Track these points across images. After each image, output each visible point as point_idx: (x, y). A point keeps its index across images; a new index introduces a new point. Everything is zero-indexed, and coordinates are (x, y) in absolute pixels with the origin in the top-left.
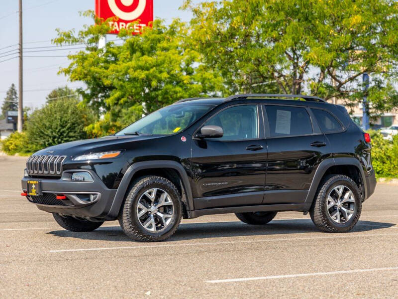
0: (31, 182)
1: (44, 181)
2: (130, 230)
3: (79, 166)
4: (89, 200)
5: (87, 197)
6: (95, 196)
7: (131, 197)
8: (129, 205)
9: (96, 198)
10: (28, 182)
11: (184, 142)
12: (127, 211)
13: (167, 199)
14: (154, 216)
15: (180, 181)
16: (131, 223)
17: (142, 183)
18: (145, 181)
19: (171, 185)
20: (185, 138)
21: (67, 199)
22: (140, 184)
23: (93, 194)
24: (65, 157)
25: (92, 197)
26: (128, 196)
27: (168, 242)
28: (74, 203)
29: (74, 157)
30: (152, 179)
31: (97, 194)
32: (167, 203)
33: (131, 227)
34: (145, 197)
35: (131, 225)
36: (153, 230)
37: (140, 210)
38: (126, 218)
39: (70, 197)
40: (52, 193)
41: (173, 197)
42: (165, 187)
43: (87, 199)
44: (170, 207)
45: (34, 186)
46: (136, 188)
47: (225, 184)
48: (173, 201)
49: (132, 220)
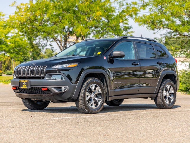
0: (22, 81)
1: (31, 80)
2: (83, 107)
3: (54, 71)
4: (61, 90)
5: (60, 89)
6: (65, 88)
7: (84, 89)
8: (83, 93)
9: (66, 89)
10: (20, 81)
11: (105, 59)
12: (82, 96)
13: (99, 90)
14: (93, 99)
15: (105, 81)
16: (84, 103)
17: (89, 81)
18: (90, 80)
19: (101, 83)
20: (105, 57)
21: (48, 90)
22: (88, 81)
23: (64, 87)
24: (46, 66)
25: (63, 89)
26: (82, 88)
27: (99, 114)
28: (52, 92)
29: (52, 66)
30: (93, 79)
31: (66, 87)
32: (99, 92)
33: (84, 105)
34: (90, 89)
35: (84, 104)
36: (93, 107)
37: (87, 96)
38: (81, 100)
39: (50, 89)
40: (37, 87)
41: (102, 89)
42: (98, 84)
43: (60, 90)
44: (100, 94)
45: (24, 83)
46: (86, 84)
47: (124, 83)
48: (102, 91)
49: (84, 101)
